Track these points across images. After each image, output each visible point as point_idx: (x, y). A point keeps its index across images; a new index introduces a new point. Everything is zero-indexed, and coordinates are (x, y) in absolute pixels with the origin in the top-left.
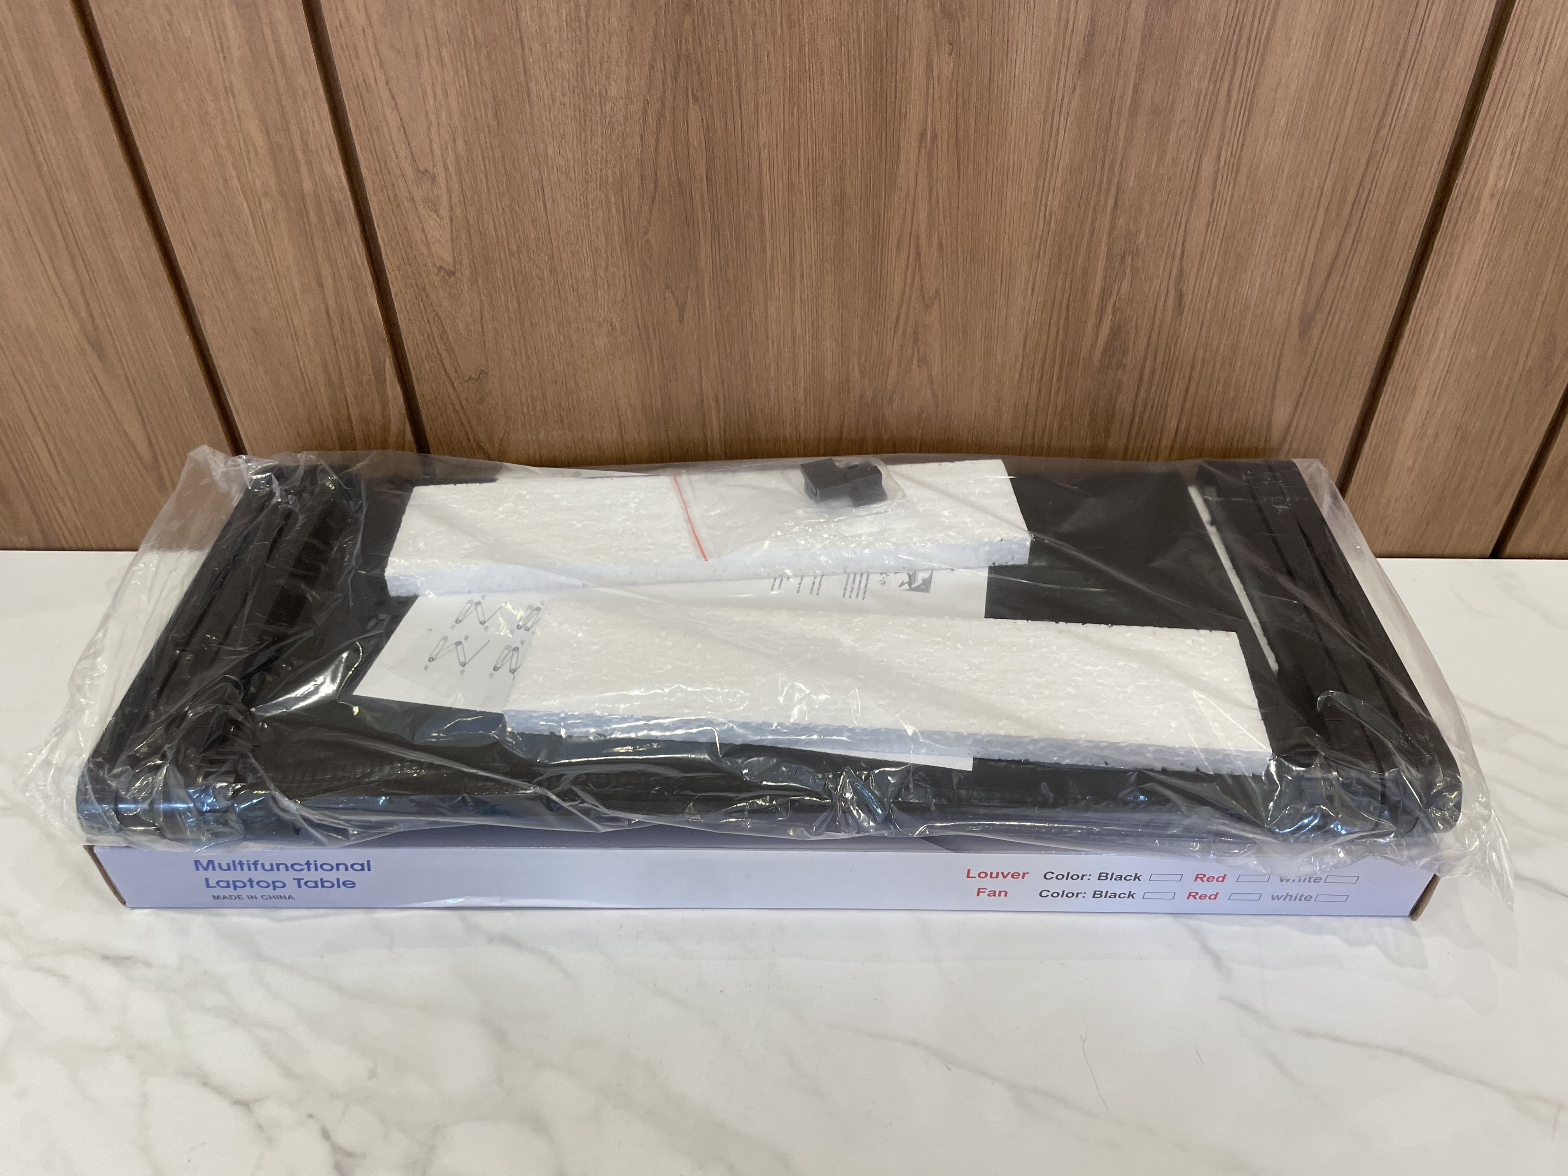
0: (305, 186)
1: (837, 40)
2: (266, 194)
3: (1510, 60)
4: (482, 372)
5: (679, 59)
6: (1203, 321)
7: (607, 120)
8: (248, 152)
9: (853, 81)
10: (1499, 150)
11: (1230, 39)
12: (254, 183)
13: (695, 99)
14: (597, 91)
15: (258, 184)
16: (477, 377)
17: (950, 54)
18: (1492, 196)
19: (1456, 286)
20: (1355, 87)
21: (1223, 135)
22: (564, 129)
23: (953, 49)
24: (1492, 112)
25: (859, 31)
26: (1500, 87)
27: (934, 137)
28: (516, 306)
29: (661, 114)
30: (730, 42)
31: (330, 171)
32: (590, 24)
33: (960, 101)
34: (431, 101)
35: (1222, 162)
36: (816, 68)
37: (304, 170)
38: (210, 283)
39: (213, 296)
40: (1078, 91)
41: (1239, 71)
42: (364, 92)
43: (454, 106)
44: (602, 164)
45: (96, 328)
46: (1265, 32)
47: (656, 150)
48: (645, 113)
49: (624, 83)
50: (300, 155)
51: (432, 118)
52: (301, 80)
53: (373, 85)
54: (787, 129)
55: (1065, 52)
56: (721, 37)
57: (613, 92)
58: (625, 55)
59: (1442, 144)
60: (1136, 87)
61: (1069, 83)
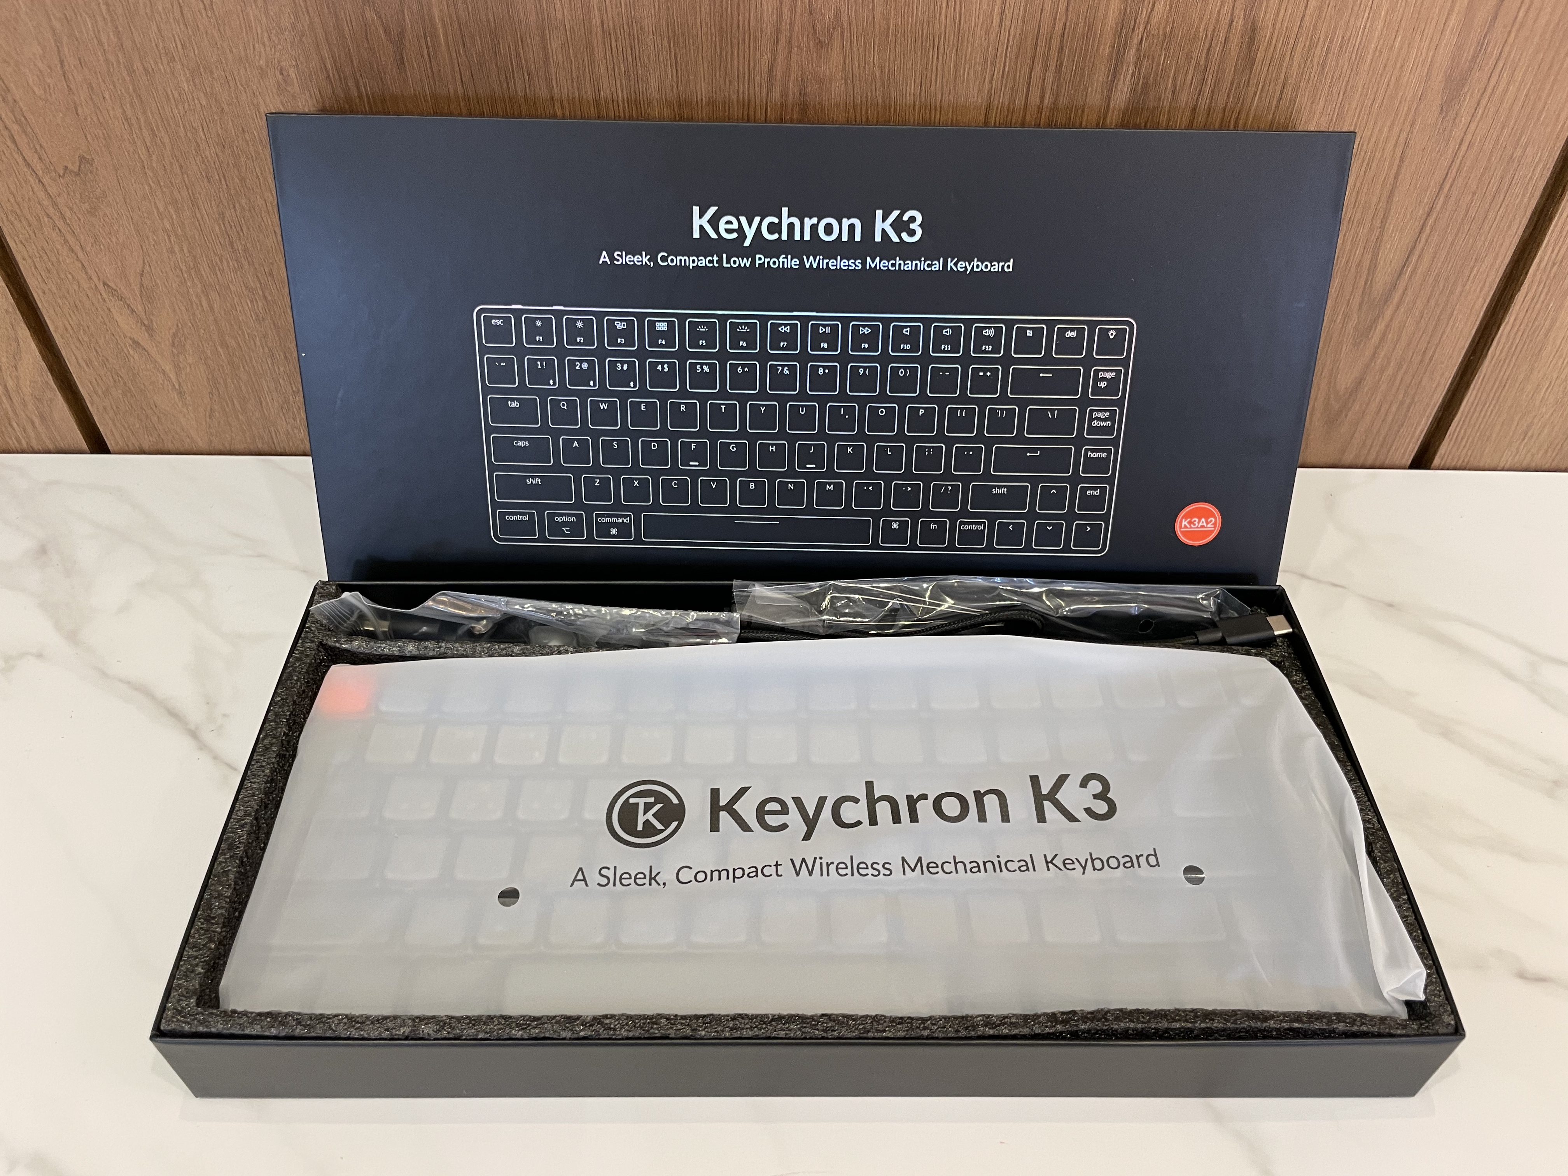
4: (82, 159)
6: (1286, 78)
16: (76, 170)
28: (114, 39)
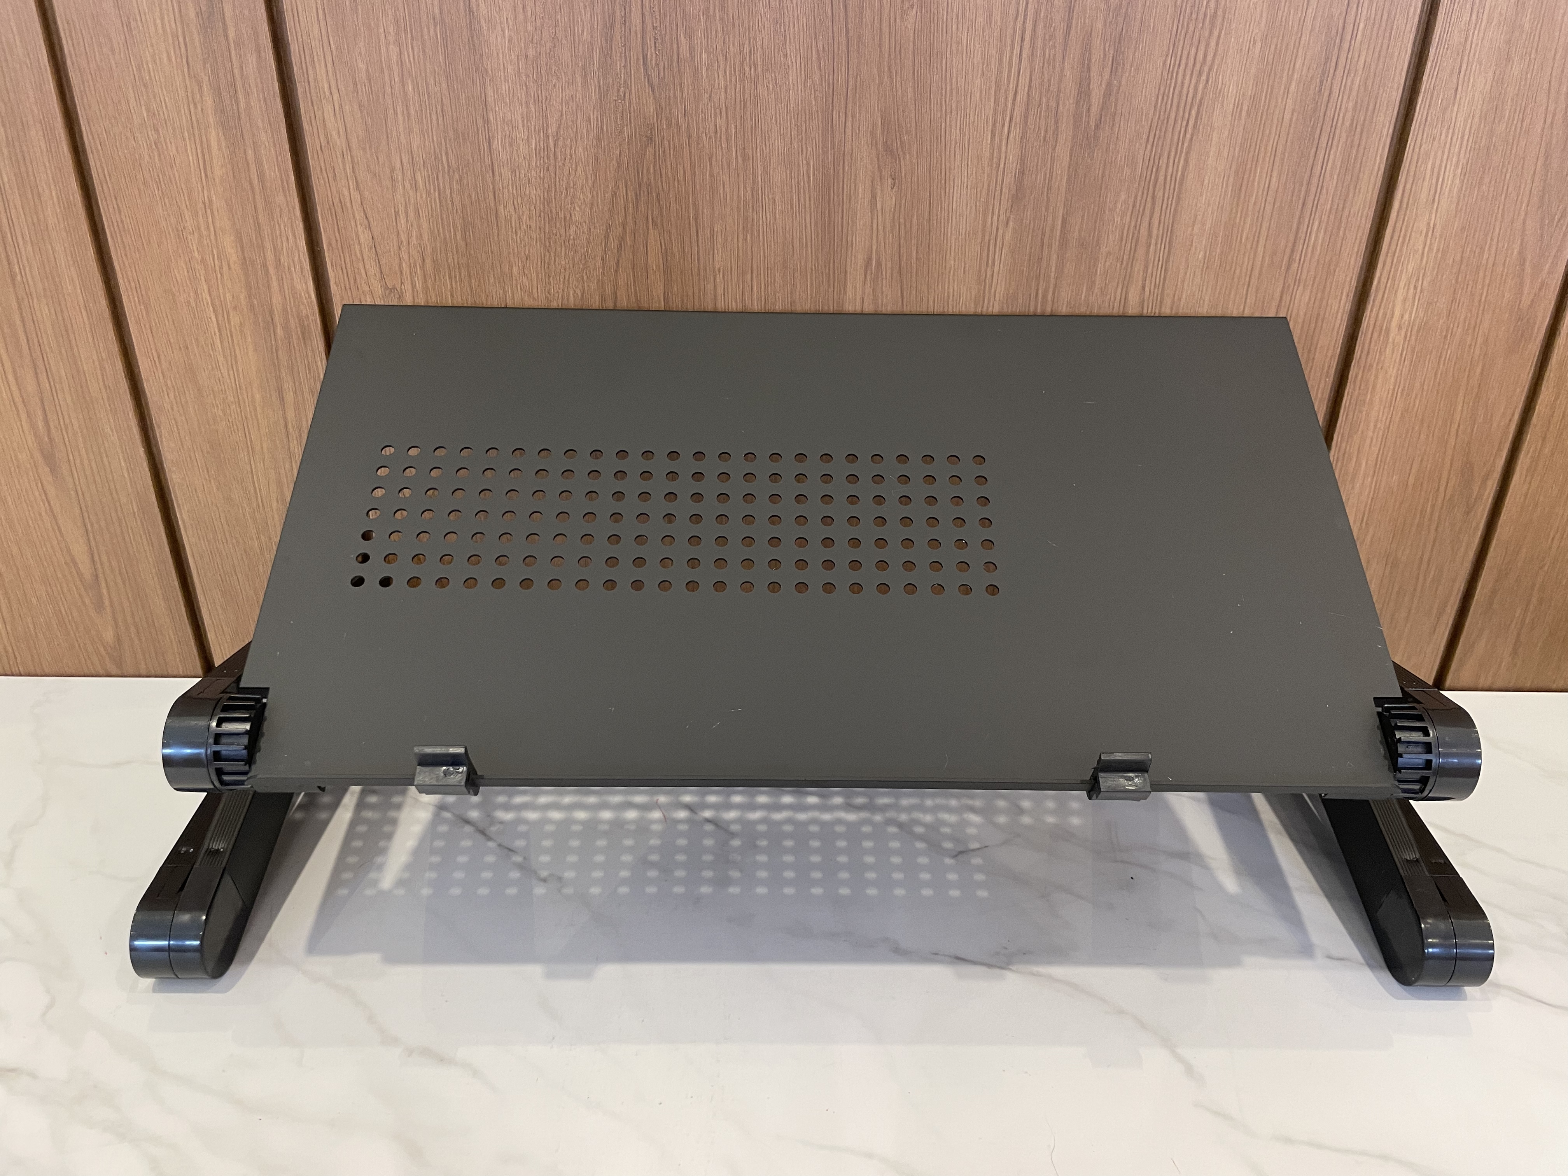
0: (274, 301)
1: (788, 172)
2: (235, 308)
3: (1405, 200)
5: (640, 185)
7: (571, 242)
8: (221, 267)
9: (803, 210)
10: (1402, 284)
11: (1148, 178)
12: (225, 297)
13: (655, 225)
14: (562, 215)
15: (229, 296)
17: (892, 188)
18: (1400, 328)
19: (1374, 414)
20: (1265, 225)
21: (1146, 267)
22: (529, 251)
23: (895, 183)
24: (1393, 248)
25: (808, 164)
26: (1399, 225)
27: (879, 264)
29: (622, 239)
30: (688, 173)
31: (299, 286)
32: (558, 153)
33: (903, 231)
34: (403, 221)
35: (1147, 293)
36: (769, 198)
37: (275, 284)
38: (172, 395)
39: (172, 409)
40: (1011, 224)
41: (1157, 209)
42: (339, 210)
43: (425, 225)
44: (564, 285)
45: (51, 439)
46: (1179, 173)
47: (616, 271)
48: (607, 237)
49: (588, 210)
50: (272, 271)
51: (403, 237)
52: (280, 199)
53: (349, 205)
54: (741, 254)
55: (998, 188)
56: (680, 168)
57: (577, 217)
58: (590, 183)
59: (1348, 279)
60: (1064, 221)
61: (1003, 217)
